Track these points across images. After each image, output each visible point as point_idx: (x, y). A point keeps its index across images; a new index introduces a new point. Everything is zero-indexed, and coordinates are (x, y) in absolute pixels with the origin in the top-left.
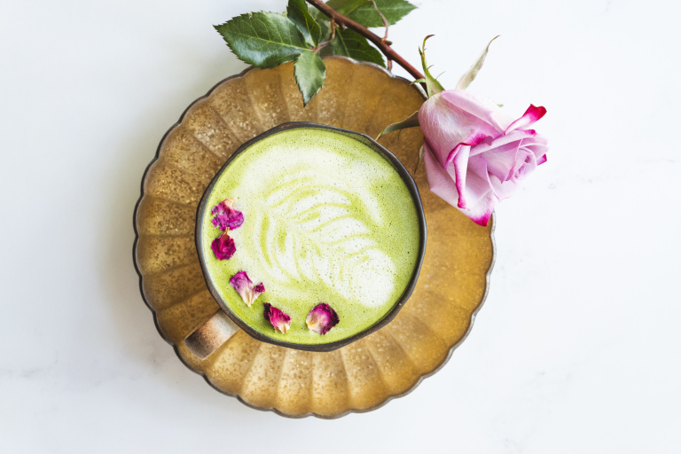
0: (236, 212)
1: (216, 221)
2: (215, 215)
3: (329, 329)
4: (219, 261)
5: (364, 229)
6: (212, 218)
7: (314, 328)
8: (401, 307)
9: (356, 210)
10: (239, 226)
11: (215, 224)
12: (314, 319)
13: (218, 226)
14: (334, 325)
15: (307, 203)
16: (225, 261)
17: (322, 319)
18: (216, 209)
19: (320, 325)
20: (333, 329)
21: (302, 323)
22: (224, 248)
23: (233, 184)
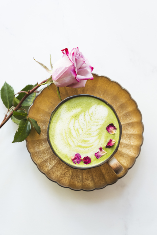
0: (75, 156)
1: (78, 162)
2: (76, 163)
3: (115, 127)
4: (91, 162)
5: (82, 114)
6: (77, 164)
7: (114, 132)
8: (108, 103)
9: (76, 117)
10: (80, 155)
11: (79, 163)
12: (111, 132)
13: (80, 162)
14: (113, 125)
15: (73, 133)
16: (92, 160)
17: (111, 129)
18: (74, 162)
19: (113, 130)
20: (115, 126)
21: (112, 135)
22: (87, 160)
23: (66, 157)
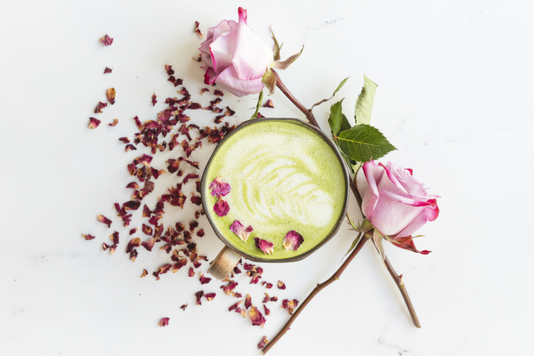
0: (225, 184)
1: (213, 193)
2: (212, 189)
3: (298, 246)
4: (220, 218)
5: (306, 178)
7: (289, 248)
8: (341, 224)
9: (301, 168)
10: (228, 193)
12: (288, 242)
13: (215, 196)
14: (301, 244)
15: (269, 169)
16: (224, 217)
17: (293, 240)
18: (212, 185)
19: (292, 245)
21: (280, 245)
22: (222, 209)
23: (219, 167)
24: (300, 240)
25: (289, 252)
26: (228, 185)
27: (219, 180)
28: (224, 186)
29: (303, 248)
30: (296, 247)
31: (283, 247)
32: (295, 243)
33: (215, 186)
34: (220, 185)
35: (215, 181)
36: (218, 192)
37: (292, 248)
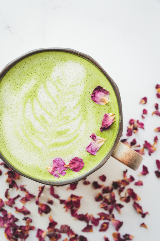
1: (62, 173)
5: (42, 88)
6: (61, 176)
7: (107, 99)
12: (102, 101)
13: (65, 171)
14: (102, 88)
16: (84, 161)
18: (56, 176)
19: (104, 96)
21: (106, 107)
24: (99, 89)
25: (111, 98)
26: (54, 161)
27: (51, 169)
28: (55, 164)
29: (107, 86)
30: (106, 92)
31: (107, 104)
32: (102, 93)
33: (56, 172)
34: (55, 168)
35: (52, 173)
36: (62, 169)
37: (108, 96)
